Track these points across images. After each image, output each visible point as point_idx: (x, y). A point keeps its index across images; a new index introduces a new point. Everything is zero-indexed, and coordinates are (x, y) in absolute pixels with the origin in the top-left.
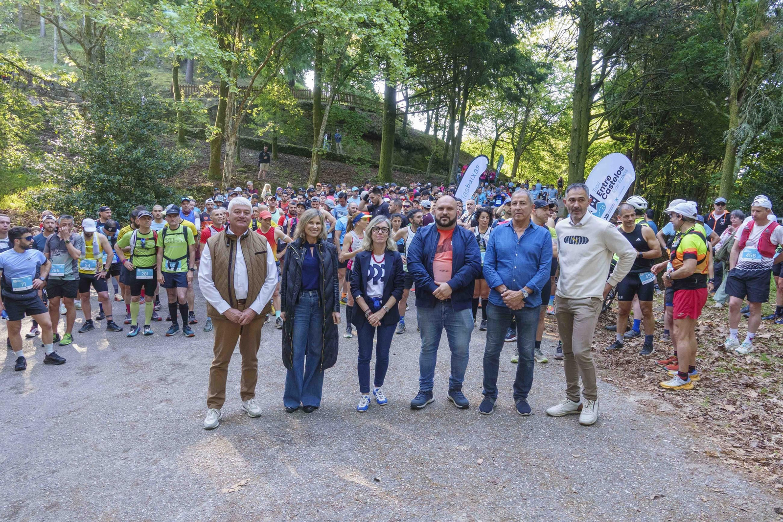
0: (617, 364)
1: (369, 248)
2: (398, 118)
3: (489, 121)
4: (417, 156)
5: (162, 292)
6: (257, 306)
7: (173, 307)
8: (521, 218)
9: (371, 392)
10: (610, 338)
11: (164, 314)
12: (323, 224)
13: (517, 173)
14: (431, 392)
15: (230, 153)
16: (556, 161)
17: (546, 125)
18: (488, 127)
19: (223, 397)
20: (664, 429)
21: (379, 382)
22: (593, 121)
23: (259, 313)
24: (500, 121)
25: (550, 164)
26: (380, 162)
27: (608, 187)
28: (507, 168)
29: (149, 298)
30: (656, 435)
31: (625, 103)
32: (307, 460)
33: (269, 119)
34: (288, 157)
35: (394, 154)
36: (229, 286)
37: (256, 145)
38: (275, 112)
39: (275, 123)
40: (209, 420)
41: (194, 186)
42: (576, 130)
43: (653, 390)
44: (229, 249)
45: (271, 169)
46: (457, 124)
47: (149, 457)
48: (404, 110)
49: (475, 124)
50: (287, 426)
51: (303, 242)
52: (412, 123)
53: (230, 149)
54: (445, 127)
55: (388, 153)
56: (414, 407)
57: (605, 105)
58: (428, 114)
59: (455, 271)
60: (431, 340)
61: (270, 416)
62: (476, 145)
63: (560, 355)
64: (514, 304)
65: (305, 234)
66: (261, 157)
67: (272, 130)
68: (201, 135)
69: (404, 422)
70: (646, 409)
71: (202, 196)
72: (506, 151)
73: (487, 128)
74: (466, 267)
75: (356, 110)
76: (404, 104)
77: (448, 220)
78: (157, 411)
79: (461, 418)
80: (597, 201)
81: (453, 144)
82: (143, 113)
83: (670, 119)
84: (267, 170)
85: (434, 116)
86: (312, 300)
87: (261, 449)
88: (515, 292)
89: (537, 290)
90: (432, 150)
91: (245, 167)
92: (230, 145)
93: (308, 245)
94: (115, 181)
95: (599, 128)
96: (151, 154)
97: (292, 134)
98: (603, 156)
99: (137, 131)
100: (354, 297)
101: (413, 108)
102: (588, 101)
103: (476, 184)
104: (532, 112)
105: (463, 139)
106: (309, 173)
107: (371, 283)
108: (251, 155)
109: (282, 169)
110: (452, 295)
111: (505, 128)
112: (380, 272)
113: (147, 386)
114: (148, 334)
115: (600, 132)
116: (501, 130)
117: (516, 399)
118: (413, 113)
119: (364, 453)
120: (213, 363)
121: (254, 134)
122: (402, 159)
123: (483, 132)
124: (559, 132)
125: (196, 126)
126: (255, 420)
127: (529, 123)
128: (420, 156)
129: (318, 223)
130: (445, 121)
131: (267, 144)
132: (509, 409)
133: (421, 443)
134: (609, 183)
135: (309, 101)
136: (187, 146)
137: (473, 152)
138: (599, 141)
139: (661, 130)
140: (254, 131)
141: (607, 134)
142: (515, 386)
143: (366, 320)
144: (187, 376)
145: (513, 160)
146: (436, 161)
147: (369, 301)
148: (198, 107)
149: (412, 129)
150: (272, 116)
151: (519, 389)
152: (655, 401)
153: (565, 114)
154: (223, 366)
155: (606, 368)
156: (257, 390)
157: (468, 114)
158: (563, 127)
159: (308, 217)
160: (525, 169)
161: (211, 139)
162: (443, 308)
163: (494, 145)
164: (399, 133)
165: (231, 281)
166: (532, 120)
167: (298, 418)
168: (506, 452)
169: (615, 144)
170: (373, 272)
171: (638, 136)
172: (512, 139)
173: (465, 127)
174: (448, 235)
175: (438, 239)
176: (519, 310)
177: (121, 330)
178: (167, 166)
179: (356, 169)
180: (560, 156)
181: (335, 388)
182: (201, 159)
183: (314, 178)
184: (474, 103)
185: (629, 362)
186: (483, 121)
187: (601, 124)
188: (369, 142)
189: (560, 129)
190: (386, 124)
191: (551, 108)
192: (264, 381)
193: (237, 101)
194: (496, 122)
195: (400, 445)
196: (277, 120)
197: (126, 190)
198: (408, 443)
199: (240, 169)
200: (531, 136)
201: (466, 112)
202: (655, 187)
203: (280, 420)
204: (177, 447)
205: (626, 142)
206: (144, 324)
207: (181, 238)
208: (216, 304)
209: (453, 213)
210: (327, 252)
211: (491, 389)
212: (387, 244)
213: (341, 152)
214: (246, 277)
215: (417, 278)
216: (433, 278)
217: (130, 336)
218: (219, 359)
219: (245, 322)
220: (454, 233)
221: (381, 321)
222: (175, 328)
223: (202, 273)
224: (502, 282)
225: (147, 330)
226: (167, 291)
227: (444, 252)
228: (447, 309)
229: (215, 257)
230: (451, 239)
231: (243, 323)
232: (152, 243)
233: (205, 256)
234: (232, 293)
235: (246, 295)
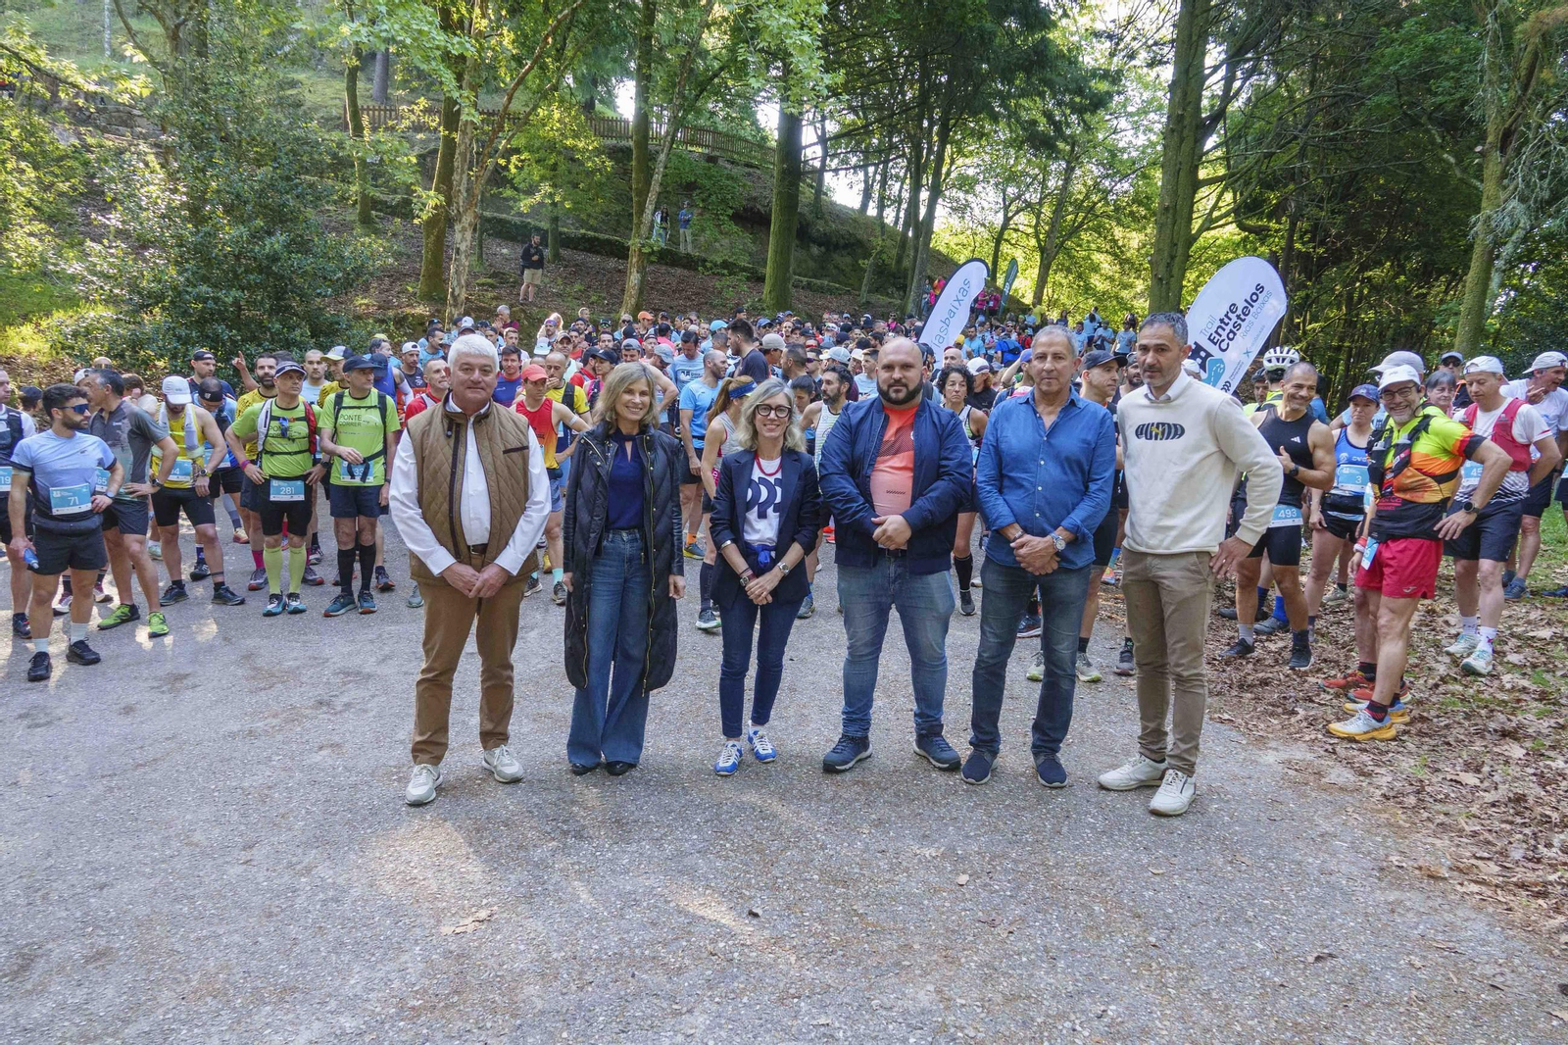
0: (1241, 687)
1: (749, 444)
2: (804, 182)
3: (990, 190)
4: (843, 260)
6: (510, 559)
7: (345, 559)
8: (1055, 388)
9: (744, 737)
10: (1228, 633)
11: (329, 572)
13: (1045, 298)
14: (867, 737)
15: (463, 247)
16: (1123, 273)
17: (1105, 198)
18: (987, 202)
19: (442, 740)
20: (1335, 820)
21: (761, 716)
22: (1203, 192)
23: (515, 573)
24: (1011, 190)
25: (1111, 279)
26: (768, 271)
27: (1230, 326)
28: (1024, 287)
29: (296, 539)
30: (1320, 830)
31: (1269, 156)
32: (613, 871)
33: (543, 178)
34: (580, 257)
35: (796, 255)
36: (451, 518)
37: (516, 232)
38: (555, 164)
39: (554, 186)
40: (417, 786)
41: (391, 313)
42: (1167, 209)
43: (1313, 741)
44: (452, 441)
45: (547, 280)
46: (924, 195)
47: (294, 860)
48: (817, 164)
49: (961, 195)
50: (573, 802)
51: (610, 431)
52: (834, 191)
53: (462, 238)
54: (899, 201)
55: (783, 253)
56: (830, 768)
57: (1226, 158)
58: (866, 174)
59: (918, 492)
60: (864, 634)
61: (540, 781)
62: (962, 238)
63: (1125, 666)
64: (1038, 564)
65: (617, 414)
66: (526, 255)
67: (549, 201)
68: (405, 210)
69: (810, 797)
70: (1299, 778)
72: (1022, 253)
73: (985, 205)
74: (942, 485)
75: (721, 162)
76: (818, 150)
77: (904, 390)
78: (311, 767)
79: (926, 791)
80: (1209, 355)
81: (917, 236)
82: (284, 161)
83: (1359, 189)
84: (538, 282)
85: (878, 177)
86: (628, 549)
87: (520, 847)
88: (1038, 539)
89: (1085, 534)
90: (874, 248)
91: (494, 275)
92: (464, 230)
93: (620, 438)
94: (229, 300)
95: (1215, 207)
96: (300, 245)
97: (590, 210)
98: (1220, 264)
99: (273, 199)
100: (718, 545)
101: (836, 161)
102: (1193, 149)
103: (963, 316)
104: (1078, 172)
105: (937, 226)
106: (623, 291)
107: (753, 515)
108: (505, 251)
109: (568, 281)
110: (910, 542)
111: (1021, 204)
112: (772, 493)
113: (294, 716)
114: (296, 611)
115: (1216, 214)
116: (1013, 208)
117: (1036, 755)
118: (836, 171)
119: (727, 858)
120: (423, 672)
121: (511, 208)
122: (812, 264)
123: (977, 211)
124: (1132, 213)
125: (395, 192)
126: (509, 789)
127: (1070, 195)
128: (848, 260)
129: (642, 393)
130: (901, 188)
131: (538, 229)
132: (1022, 774)
133: (843, 840)
134: (1234, 319)
135: (624, 143)
136: (377, 232)
137: (956, 252)
138: (1212, 233)
139: (1340, 212)
140: (511, 203)
141: (1230, 219)
142: (1036, 727)
143: (742, 590)
144: (373, 697)
145: (1036, 271)
146: (881, 270)
147: (748, 551)
148: (397, 151)
149: (833, 204)
150: (549, 174)
151: (1044, 734)
152: (1317, 762)
153: (1145, 176)
154: (441, 678)
155: (1219, 694)
156: (512, 728)
157: (948, 174)
158: (1140, 203)
159: (622, 380)
160: (1061, 289)
161: (425, 218)
162: (892, 568)
163: (999, 239)
164: (806, 210)
165: (455, 507)
166: (1078, 189)
167: (595, 786)
168: (1015, 861)
169: (1245, 240)
170: (757, 494)
171: (1293, 224)
172: (1036, 227)
173: (940, 201)
174: (908, 418)
175: (884, 428)
176: (1047, 574)
177: (242, 602)
178: (334, 272)
179: (718, 284)
180: (1133, 264)
181: (672, 727)
182: (404, 259)
183: (633, 301)
184: (960, 152)
185: (1265, 683)
186: (978, 188)
187: (1219, 198)
188: (744, 227)
189: (1134, 208)
190: (779, 193)
191: (1117, 165)
192: (528, 710)
193: (477, 141)
194: (1004, 191)
195: (801, 845)
196: (559, 181)
197: (252, 320)
198: (817, 839)
199: (483, 280)
200: (1075, 221)
201: (944, 170)
202: (1323, 329)
203: (559, 788)
204: (351, 840)
205: (1267, 236)
206: (291, 591)
207: (374, 417)
208: (425, 554)
209: (913, 375)
210: (660, 452)
211: (987, 733)
212: (785, 439)
213: (690, 249)
214: (485, 499)
215: (839, 506)
216: (872, 507)
217: (269, 614)
218: (436, 665)
219: (486, 594)
220: (917, 415)
221: (773, 593)
222: (345, 600)
223: (398, 489)
224: (1012, 519)
225: (294, 604)
226: (337, 525)
227: (895, 454)
228: (899, 571)
229: (423, 458)
230: (912, 427)
231: (482, 594)
232: (301, 428)
233: (403, 455)
234: (458, 531)
235: (487, 535)
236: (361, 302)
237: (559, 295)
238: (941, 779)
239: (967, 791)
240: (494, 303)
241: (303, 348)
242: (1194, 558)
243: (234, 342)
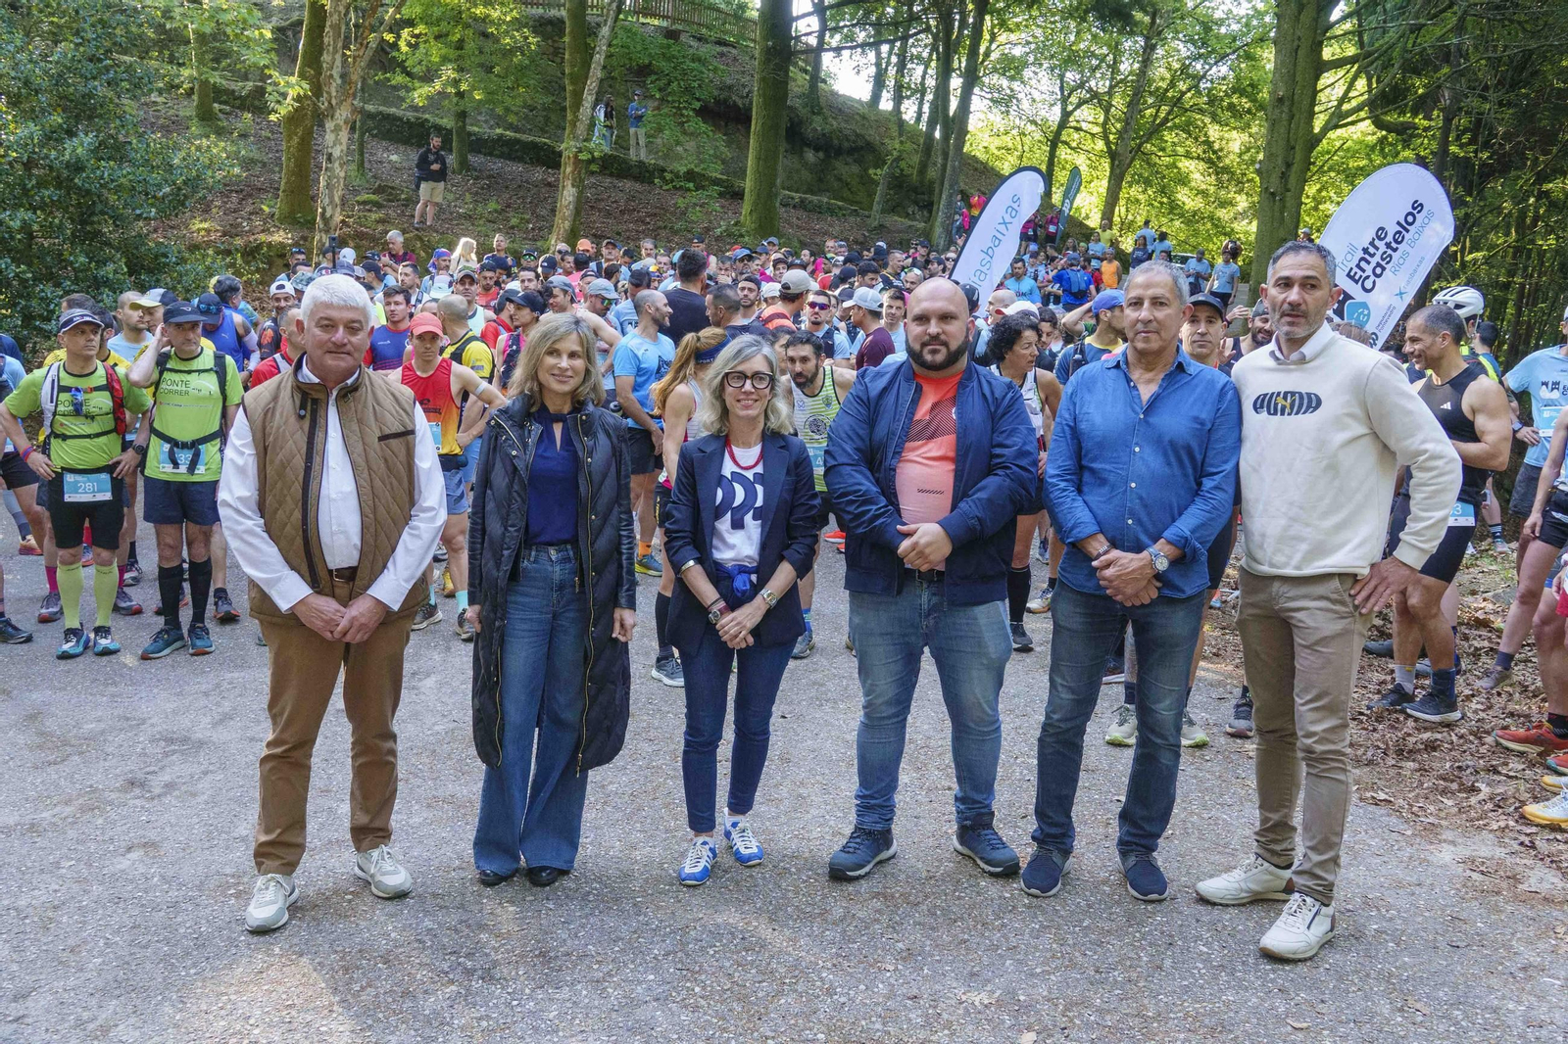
0: (1400, 752)
1: (717, 426)
2: (796, 65)
3: (1043, 75)
4: (846, 169)
5: (144, 534)
6: (390, 588)
7: (169, 580)
8: (1155, 345)
9: (719, 829)
10: (1377, 677)
11: (148, 596)
12: (589, 359)
13: (1116, 219)
14: (889, 831)
15: (337, 152)
16: (1220, 185)
17: (1196, 86)
18: (1039, 90)
19: (299, 840)
20: (1541, 946)
21: (741, 802)
22: (1326, 79)
23: (396, 607)
24: (1071, 76)
25: (1204, 193)
26: (748, 184)
27: (1377, 258)
28: (1088, 206)
29: (105, 554)
30: (1521, 961)
31: (1418, 28)
32: (536, 1029)
33: (445, 60)
34: (496, 165)
35: (785, 162)
36: (305, 531)
37: (410, 132)
38: (461, 41)
39: (460, 70)
40: (260, 905)
41: (239, 242)
42: (1280, 100)
43: (1502, 829)
44: (306, 424)
45: (451, 197)
46: (956, 82)
47: (86, 1015)
48: (813, 41)
49: (1005, 83)
50: (482, 927)
51: (533, 409)
52: (834, 77)
53: (336, 140)
54: (922, 90)
55: (767, 159)
56: (838, 875)
57: (1359, 33)
58: (878, 54)
59: (962, 490)
60: (887, 688)
61: (435, 895)
62: (1007, 141)
63: (1242, 724)
64: (1129, 591)
65: (540, 385)
66: (423, 163)
67: (451, 90)
68: (256, 103)
69: (812, 917)
70: (1487, 883)
71: (258, 270)
72: (1086, 157)
73: (1036, 95)
74: (992, 482)
75: (683, 38)
76: (814, 23)
77: (944, 350)
78: (115, 878)
79: (973, 907)
80: (1347, 297)
81: (946, 137)
82: (90, 35)
83: (1535, 73)
84: (439, 199)
85: (894, 59)
86: (557, 572)
87: (406, 994)
88: (1130, 555)
89: (1195, 550)
90: (889, 153)
91: (379, 190)
92: (337, 129)
93: (545, 417)
94: (16, 224)
95: (1342, 100)
96: (113, 150)
97: (508, 101)
98: (1352, 177)
99: (75, 85)
100: (677, 567)
101: (838, 37)
102: (1316, 20)
103: (1011, 244)
104: (1160, 52)
105: (973, 123)
106: (553, 211)
107: (724, 524)
108: (394, 158)
109: (480, 197)
110: (948, 560)
111: (1084, 95)
112: (750, 494)
113: (93, 803)
114: (107, 652)
115: (1346, 107)
116: (1074, 99)
117: (1124, 854)
118: (838, 50)
119: (696, 1008)
120: (269, 745)
121: (403, 100)
122: (806, 175)
123: (1025, 105)
124: (1231, 107)
125: (245, 78)
126: (391, 907)
127: (1150, 82)
128: (855, 169)
129: (572, 355)
130: (925, 73)
131: (438, 129)
132: (1105, 882)
133: (859, 981)
134: (1389, 243)
135: (553, 13)
136: (220, 132)
137: (998, 158)
138: (1339, 132)
139: (1509, 105)
140: (402, 93)
141: (1363, 114)
142: (1124, 816)
143: (711, 629)
144: (205, 773)
145: (1105, 183)
146: (898, 183)
147: (719, 574)
148: (245, 21)
149: (834, 94)
150: (453, 54)
151: (1134, 824)
152: (1509, 860)
153: (1249, 57)
154: (295, 754)
155: (1370, 763)
156: (396, 820)
157: (987, 54)
158: (1242, 93)
159: (545, 336)
160: (1138, 204)
161: (283, 111)
162: (925, 598)
163: (1055, 141)
164: (797, 103)
165: (311, 515)
166: (1160, 73)
167: (512, 902)
168: (1100, 1011)
169: (1382, 141)
170: (730, 495)
171: (1448, 120)
172: (1104, 125)
173: (976, 90)
174: (948, 390)
175: (915, 402)
176: (1143, 606)
177: (29, 639)
178: (159, 186)
179: (681, 203)
180: (1233, 174)
181: (619, 815)
182: (258, 169)
183: (567, 224)
184: (1003, 24)
185: (1431, 747)
186: (1027, 73)
187: (1351, 86)
188: (717, 127)
189: (1235, 99)
190: (763, 79)
191: (1213, 42)
192: (420, 791)
193: (356, 9)
194: (1062, 77)
195: (800, 988)
196: (467, 64)
197: (44, 252)
198: (822, 980)
199: (365, 197)
200: (1156, 116)
201: (982, 49)
202: (1487, 261)
203: (462, 906)
204: (168, 985)
205: (1412, 136)
206: (98, 624)
207: (210, 383)
208: (268, 581)
209: (955, 331)
210: (602, 437)
211: (1056, 825)
212: (767, 417)
213: (643, 155)
214: (353, 502)
215: (851, 508)
216: (898, 511)
217: (65, 656)
218: (286, 736)
219: (352, 637)
220: (962, 385)
221: (755, 632)
222: (170, 636)
223: (231, 492)
224: (1094, 528)
225: (104, 642)
226: (158, 534)
227: (931, 437)
228: (935, 600)
229: (265, 449)
230: (954, 401)
231: (348, 639)
232: (102, 402)
233: (238, 443)
234: (316, 552)
235: (356, 555)
236: (200, 227)
237: (468, 217)
238: (993, 889)
239: (1029, 907)
240: (380, 228)
241: (117, 289)
242: (1336, 583)
243: (23, 282)
